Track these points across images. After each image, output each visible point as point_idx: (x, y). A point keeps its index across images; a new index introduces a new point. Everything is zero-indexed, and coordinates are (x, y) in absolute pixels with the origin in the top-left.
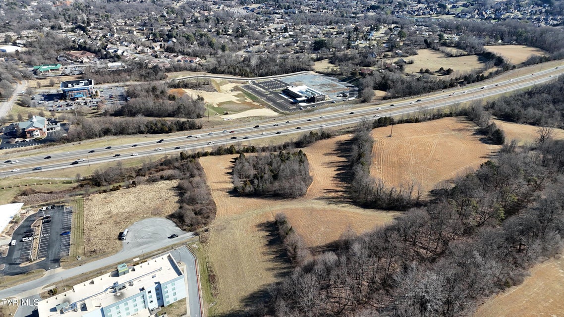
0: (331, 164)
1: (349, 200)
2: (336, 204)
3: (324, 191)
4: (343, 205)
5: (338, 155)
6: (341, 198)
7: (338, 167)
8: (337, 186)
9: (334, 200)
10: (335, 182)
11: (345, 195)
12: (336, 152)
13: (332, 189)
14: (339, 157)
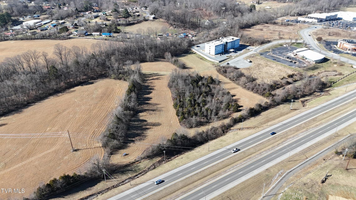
0: (155, 108)
1: (146, 76)
2: (154, 74)
3: (160, 79)
4: (150, 73)
5: (145, 123)
6: (150, 76)
7: (148, 103)
8: (152, 82)
9: (154, 75)
10: (152, 85)
11: (148, 78)
12: (148, 127)
13: (155, 80)
14: (146, 121)
